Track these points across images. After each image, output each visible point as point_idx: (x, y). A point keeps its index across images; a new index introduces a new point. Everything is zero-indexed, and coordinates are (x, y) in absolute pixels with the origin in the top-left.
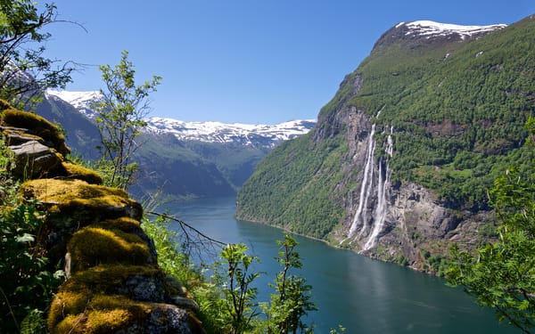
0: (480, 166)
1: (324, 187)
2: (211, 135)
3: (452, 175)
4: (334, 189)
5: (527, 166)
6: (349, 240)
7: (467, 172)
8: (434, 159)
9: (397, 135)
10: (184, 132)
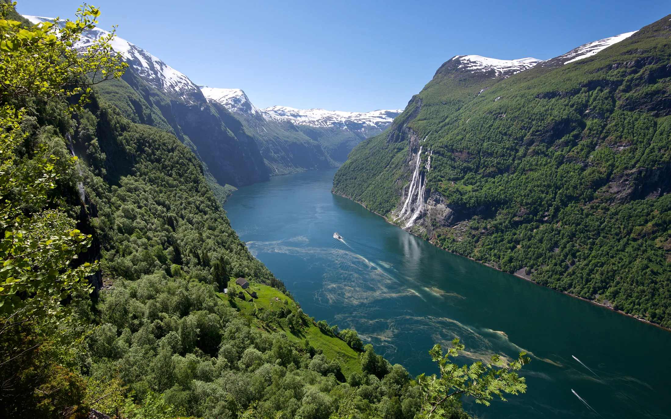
0: (478, 184)
1: (390, 180)
2: (318, 121)
3: (460, 189)
4: (395, 182)
5: (503, 188)
6: (400, 218)
7: (470, 188)
8: (452, 176)
9: (434, 156)
10: (299, 118)
